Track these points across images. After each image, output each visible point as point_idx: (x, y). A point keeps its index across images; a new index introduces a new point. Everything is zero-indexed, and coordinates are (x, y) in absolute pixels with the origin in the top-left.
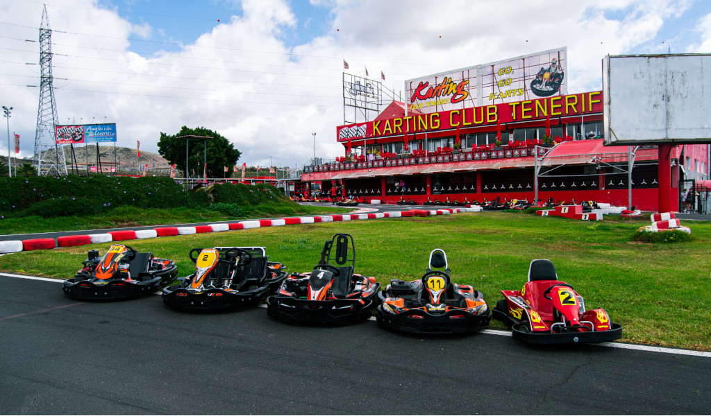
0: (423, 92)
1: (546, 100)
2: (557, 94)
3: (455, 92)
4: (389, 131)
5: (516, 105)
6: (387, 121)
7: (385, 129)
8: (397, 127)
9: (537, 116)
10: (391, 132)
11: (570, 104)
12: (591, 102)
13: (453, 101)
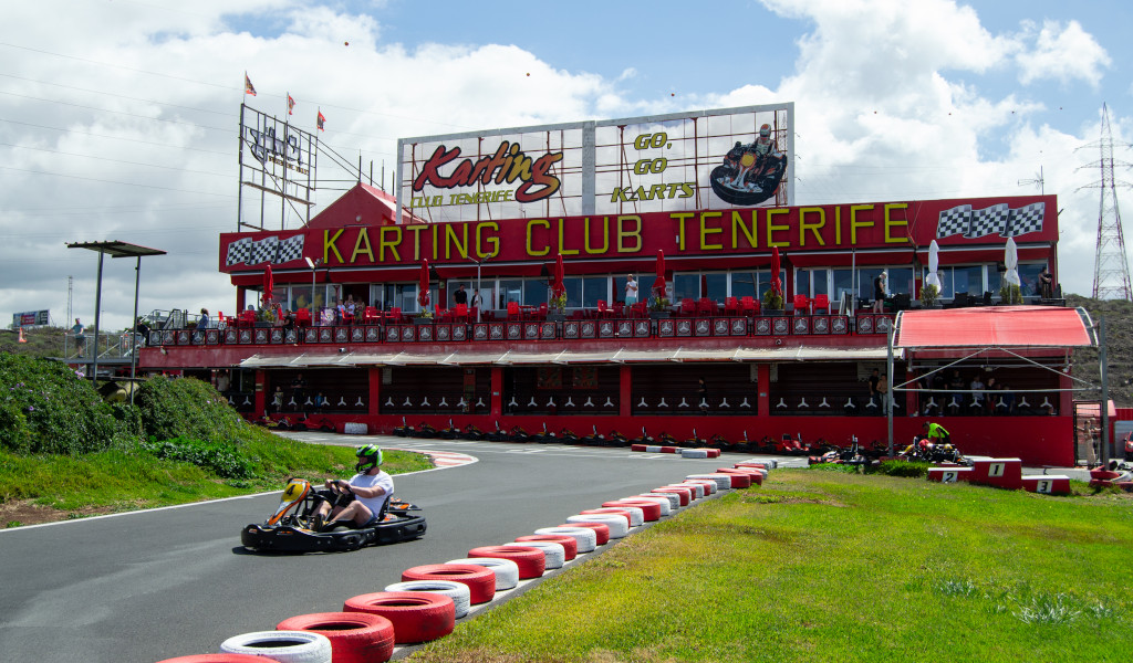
0: (446, 170)
1: (755, 213)
2: (771, 202)
3: (527, 176)
4: (366, 255)
5: (686, 219)
6: (363, 231)
7: (357, 251)
8: (387, 248)
9: (735, 246)
10: (372, 259)
11: (808, 226)
12: (854, 224)
13: (522, 196)
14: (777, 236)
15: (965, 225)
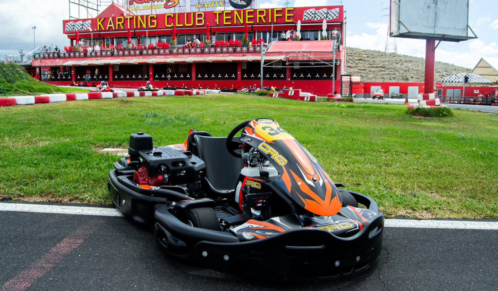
1: (242, 11)
2: (249, 7)
4: (112, 27)
5: (219, 14)
6: (111, 19)
7: (109, 25)
8: (119, 25)
9: (235, 23)
10: (114, 29)
11: (260, 16)
12: (275, 15)
13: (166, 6)
14: (249, 19)
15: (313, 16)
